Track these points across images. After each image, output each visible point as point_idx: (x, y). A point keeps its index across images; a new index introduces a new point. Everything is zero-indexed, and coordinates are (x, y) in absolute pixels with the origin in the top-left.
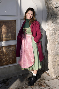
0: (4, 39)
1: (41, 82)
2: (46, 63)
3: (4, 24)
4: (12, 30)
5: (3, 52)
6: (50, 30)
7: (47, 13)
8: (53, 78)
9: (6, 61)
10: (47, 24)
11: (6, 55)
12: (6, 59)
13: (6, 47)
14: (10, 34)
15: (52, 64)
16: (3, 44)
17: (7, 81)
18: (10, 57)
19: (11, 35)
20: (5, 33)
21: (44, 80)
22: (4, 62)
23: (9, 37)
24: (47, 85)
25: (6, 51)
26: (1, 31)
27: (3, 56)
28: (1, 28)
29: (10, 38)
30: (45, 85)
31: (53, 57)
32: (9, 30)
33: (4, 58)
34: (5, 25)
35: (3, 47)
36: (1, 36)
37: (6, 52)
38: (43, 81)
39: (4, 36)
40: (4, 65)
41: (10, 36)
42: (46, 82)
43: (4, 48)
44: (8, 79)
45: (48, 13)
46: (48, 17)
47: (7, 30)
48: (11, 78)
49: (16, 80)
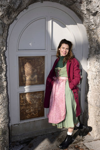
0: (27, 82)
1: (78, 144)
2: (86, 117)
3: (27, 61)
4: (39, 71)
5: (26, 100)
6: (93, 72)
7: (89, 47)
8: (95, 138)
9: (30, 113)
10: (89, 62)
11: (29, 104)
12: (30, 111)
13: (30, 93)
14: (36, 76)
15: (94, 119)
16: (27, 89)
17: (30, 141)
18: (35, 108)
19: (38, 78)
20: (28, 74)
21: (83, 141)
22: (27, 114)
23: (34, 80)
24: (87, 148)
25: (31, 99)
26: (24, 71)
27: (26, 106)
28: (24, 68)
29: (36, 82)
30: (84, 147)
31: (96, 110)
32: (35, 71)
33: (27, 109)
34: (30, 62)
35: (26, 93)
36: (24, 78)
37: (31, 101)
38: (81, 142)
39: (28, 78)
40: (27, 119)
41: (36, 79)
42: (85, 144)
43: (27, 95)
44: (32, 139)
45: (91, 47)
46: (90, 52)
47: (33, 70)
48: (36, 137)
49: (43, 140)
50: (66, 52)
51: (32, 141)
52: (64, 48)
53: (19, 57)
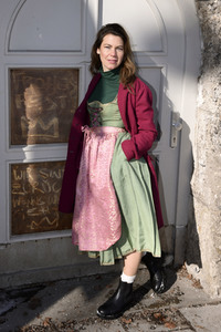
0: (31, 135)
1: (163, 308)
2: (192, 239)
3: (33, 82)
4: (62, 106)
5: (28, 183)
6: (211, 113)
8: (214, 297)
9: (38, 219)
11: (37, 194)
12: (36, 212)
13: (37, 166)
14: (55, 121)
15: (212, 243)
16: (28, 154)
17: (36, 292)
19: (60, 125)
20: (36, 115)
21: (178, 301)
22: (29, 219)
23: (50, 132)
24: (186, 323)
26: (24, 106)
27: (28, 197)
28: (23, 98)
29: (56, 135)
30: (178, 319)
31: (216, 218)
32: (54, 106)
33: (31, 207)
34: (39, 85)
35: (27, 165)
36: (23, 125)
37: (39, 187)
38: (173, 306)
39: (32, 126)
40: (29, 232)
41: (56, 127)
42: (182, 311)
43: (29, 170)
44: (41, 286)
47: (45, 104)
48: (52, 283)
49: (70, 290)
50: (116, 56)
51: (41, 293)
52: (109, 47)
53: (11, 70)
